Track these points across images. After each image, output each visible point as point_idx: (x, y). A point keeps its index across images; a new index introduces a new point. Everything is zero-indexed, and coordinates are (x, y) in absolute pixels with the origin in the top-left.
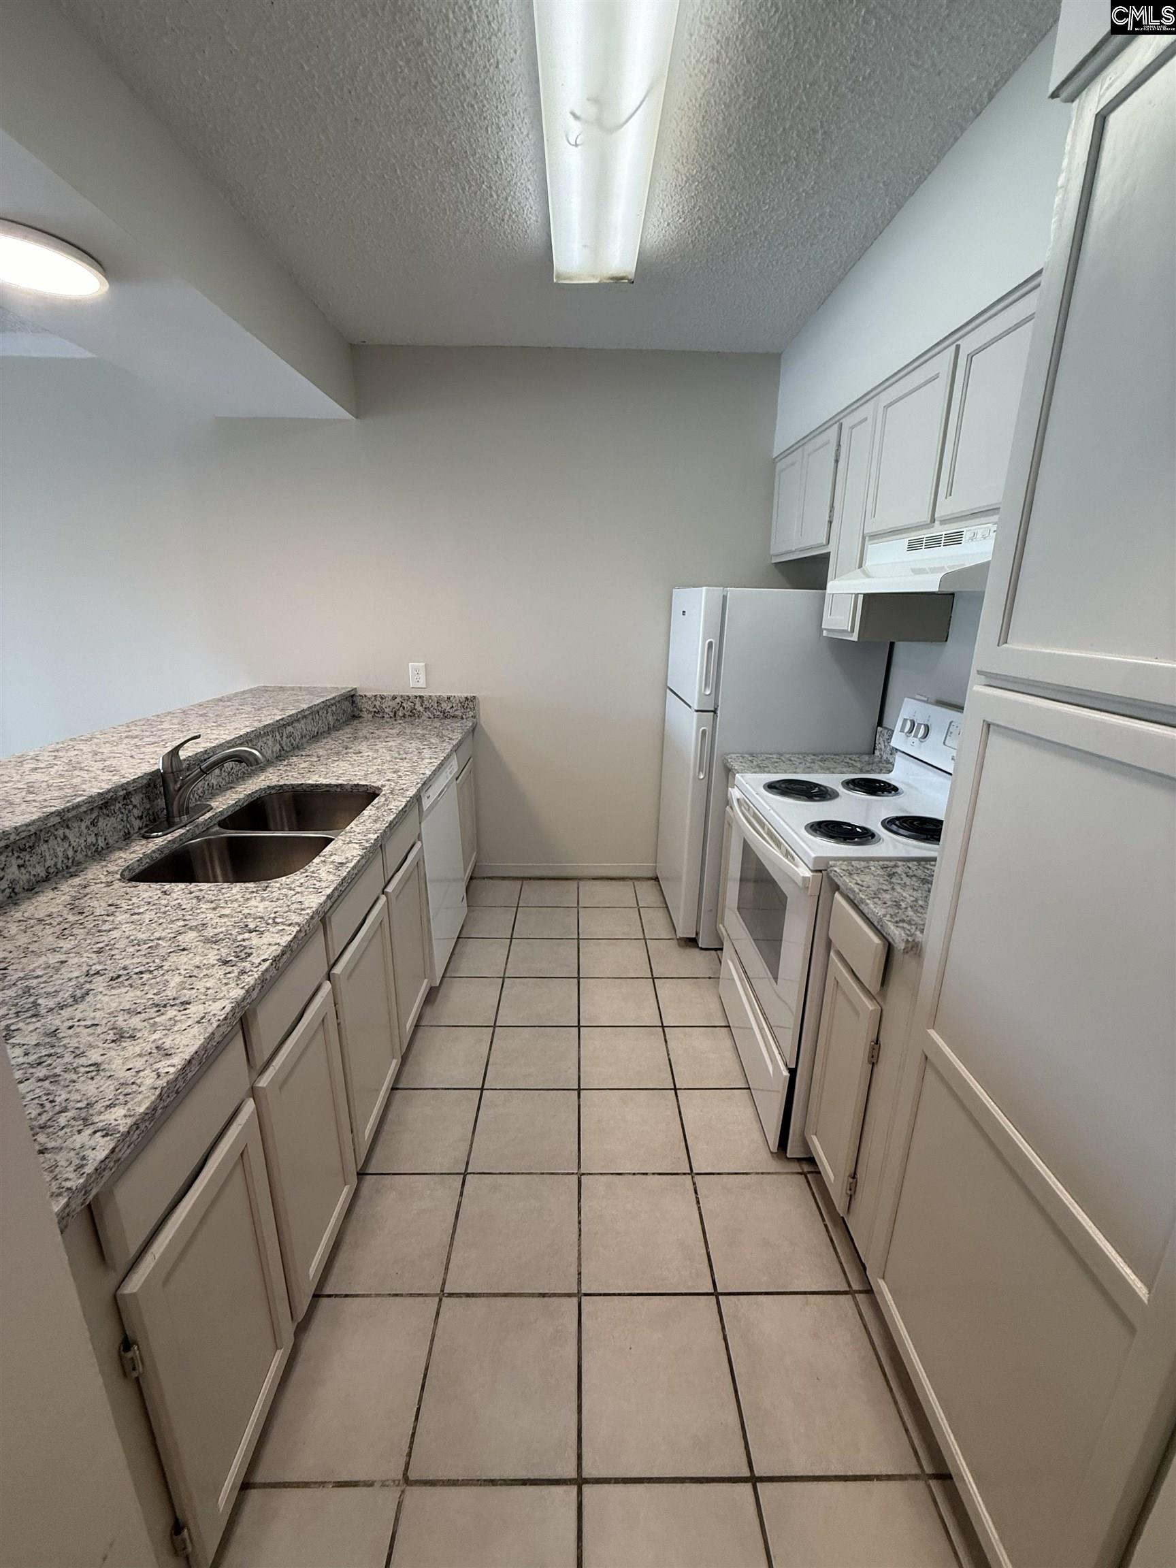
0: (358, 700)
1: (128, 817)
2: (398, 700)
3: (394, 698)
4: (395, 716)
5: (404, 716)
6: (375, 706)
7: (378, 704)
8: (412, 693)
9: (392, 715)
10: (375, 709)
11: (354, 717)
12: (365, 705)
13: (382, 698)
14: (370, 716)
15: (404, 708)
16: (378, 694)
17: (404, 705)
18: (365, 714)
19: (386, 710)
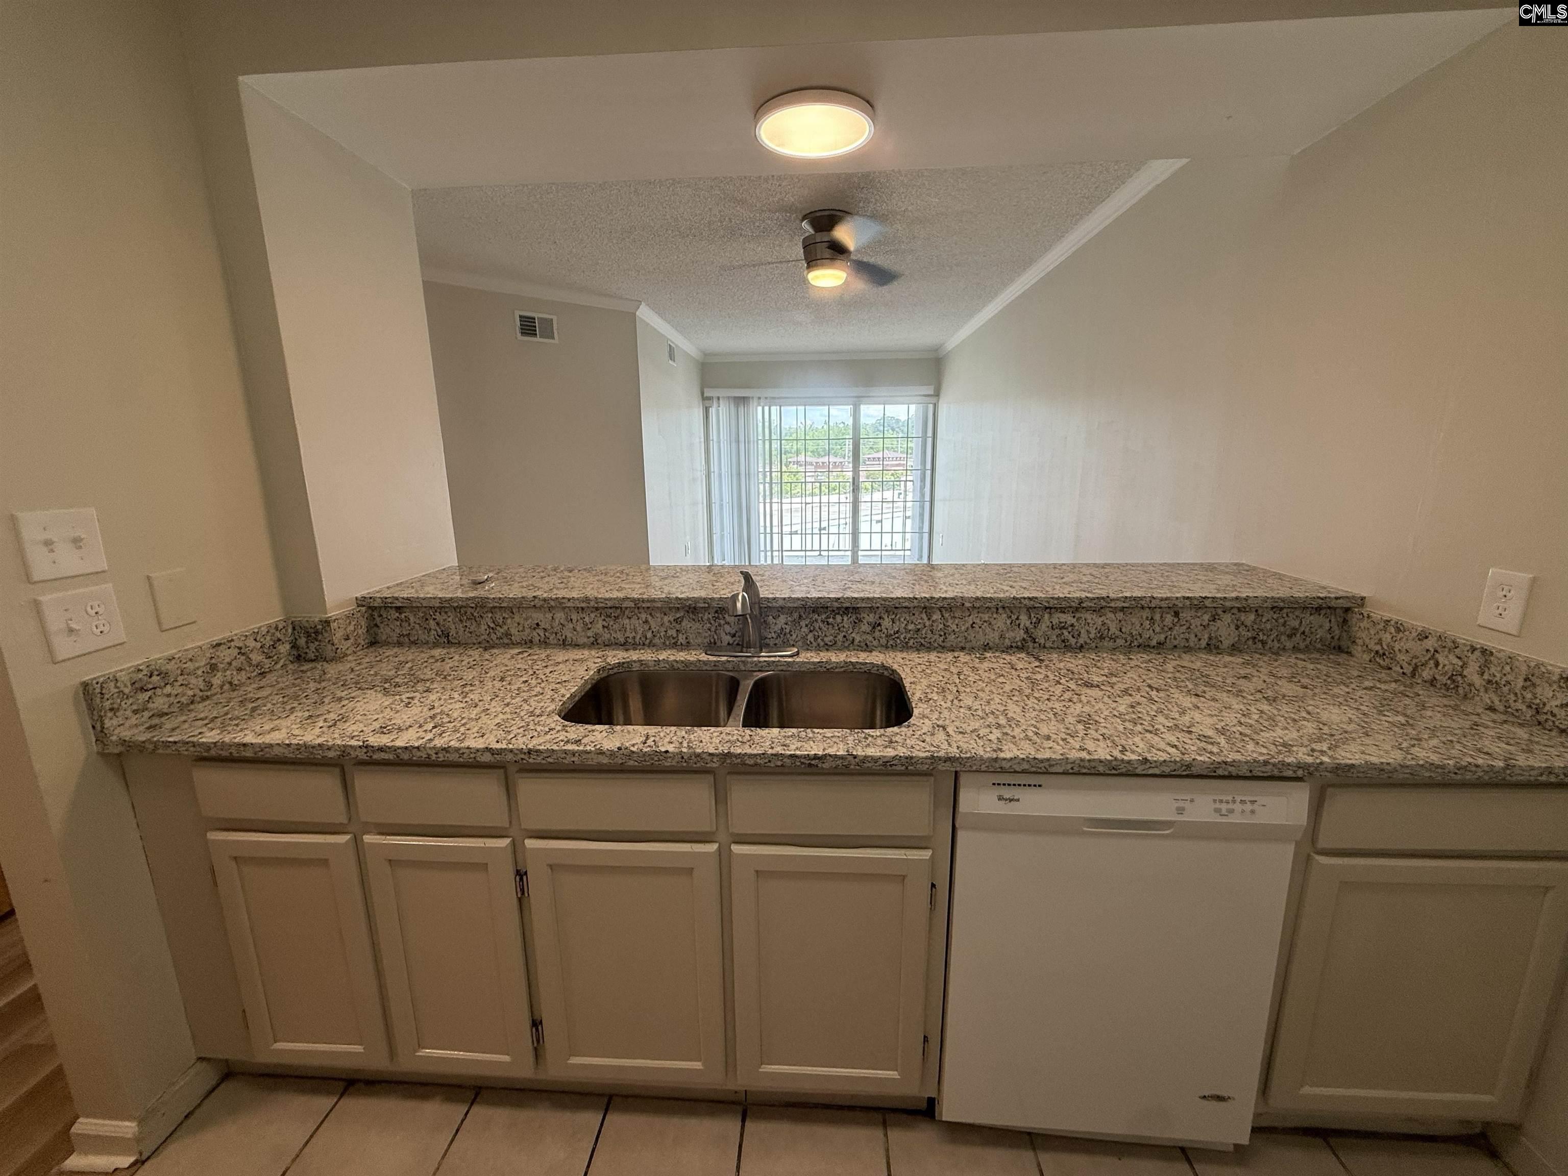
0: (1354, 619)
1: (716, 629)
2: (1430, 643)
3: (1423, 636)
4: (1413, 675)
5: (1433, 682)
6: (1380, 642)
7: (1387, 638)
8: (1465, 636)
9: (1408, 669)
10: (1378, 648)
11: (1340, 649)
12: (1363, 632)
13: (1398, 630)
14: (1367, 657)
15: (1437, 664)
16: (1395, 617)
17: (1441, 658)
18: (1357, 650)
19: (1401, 657)
